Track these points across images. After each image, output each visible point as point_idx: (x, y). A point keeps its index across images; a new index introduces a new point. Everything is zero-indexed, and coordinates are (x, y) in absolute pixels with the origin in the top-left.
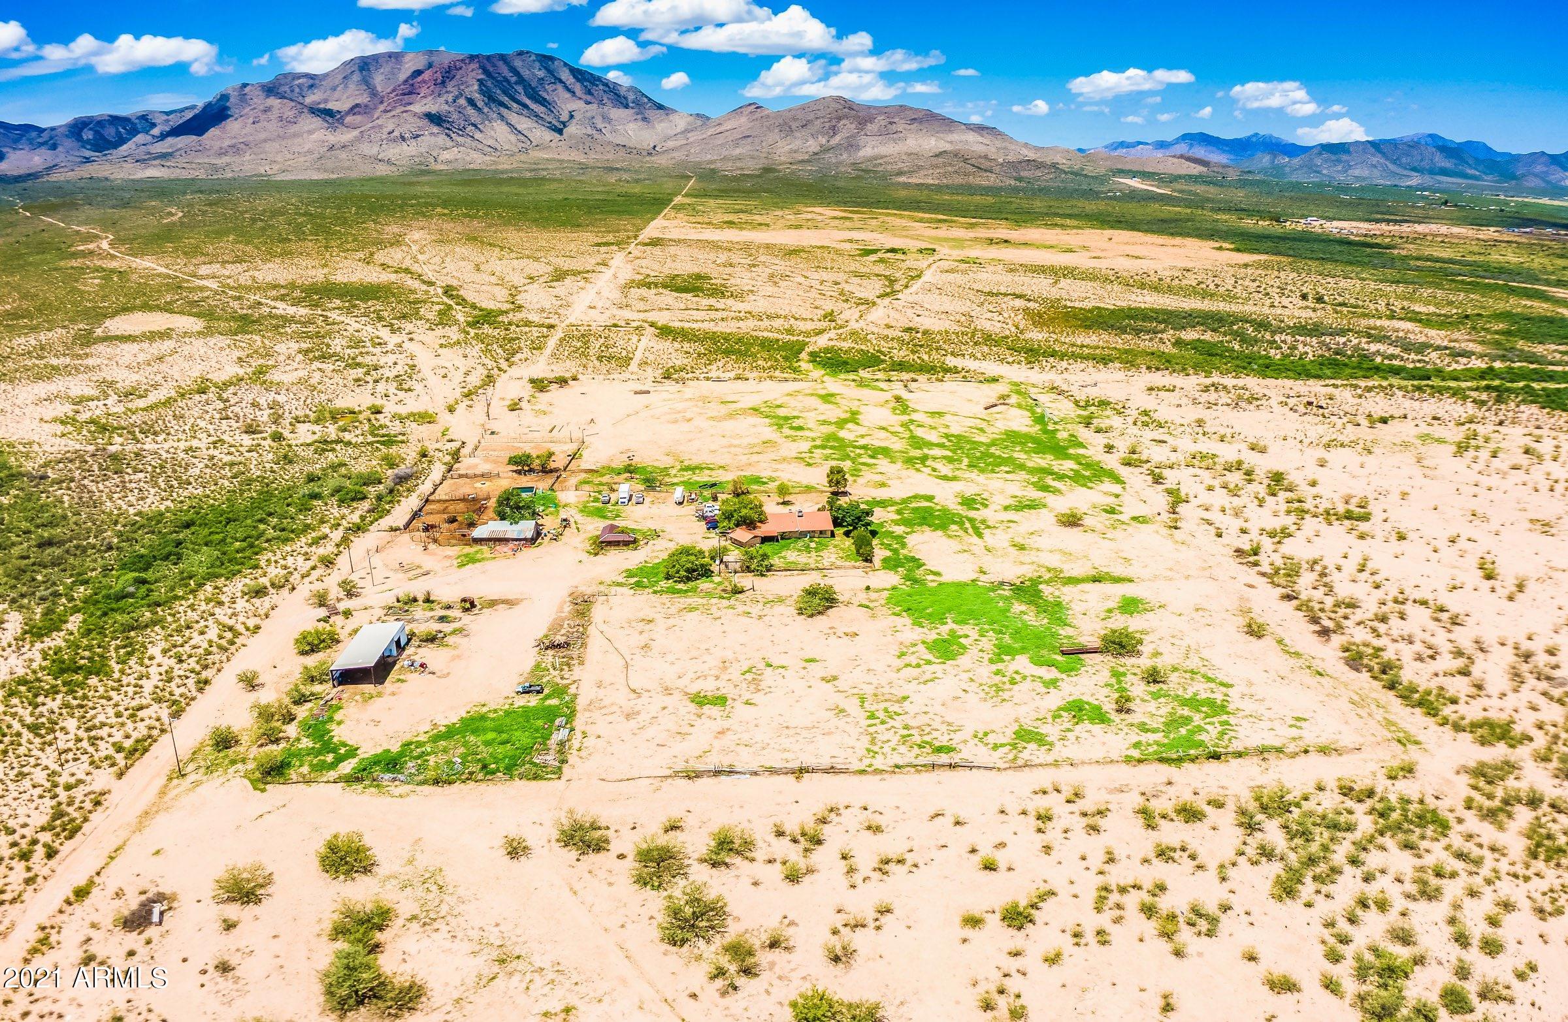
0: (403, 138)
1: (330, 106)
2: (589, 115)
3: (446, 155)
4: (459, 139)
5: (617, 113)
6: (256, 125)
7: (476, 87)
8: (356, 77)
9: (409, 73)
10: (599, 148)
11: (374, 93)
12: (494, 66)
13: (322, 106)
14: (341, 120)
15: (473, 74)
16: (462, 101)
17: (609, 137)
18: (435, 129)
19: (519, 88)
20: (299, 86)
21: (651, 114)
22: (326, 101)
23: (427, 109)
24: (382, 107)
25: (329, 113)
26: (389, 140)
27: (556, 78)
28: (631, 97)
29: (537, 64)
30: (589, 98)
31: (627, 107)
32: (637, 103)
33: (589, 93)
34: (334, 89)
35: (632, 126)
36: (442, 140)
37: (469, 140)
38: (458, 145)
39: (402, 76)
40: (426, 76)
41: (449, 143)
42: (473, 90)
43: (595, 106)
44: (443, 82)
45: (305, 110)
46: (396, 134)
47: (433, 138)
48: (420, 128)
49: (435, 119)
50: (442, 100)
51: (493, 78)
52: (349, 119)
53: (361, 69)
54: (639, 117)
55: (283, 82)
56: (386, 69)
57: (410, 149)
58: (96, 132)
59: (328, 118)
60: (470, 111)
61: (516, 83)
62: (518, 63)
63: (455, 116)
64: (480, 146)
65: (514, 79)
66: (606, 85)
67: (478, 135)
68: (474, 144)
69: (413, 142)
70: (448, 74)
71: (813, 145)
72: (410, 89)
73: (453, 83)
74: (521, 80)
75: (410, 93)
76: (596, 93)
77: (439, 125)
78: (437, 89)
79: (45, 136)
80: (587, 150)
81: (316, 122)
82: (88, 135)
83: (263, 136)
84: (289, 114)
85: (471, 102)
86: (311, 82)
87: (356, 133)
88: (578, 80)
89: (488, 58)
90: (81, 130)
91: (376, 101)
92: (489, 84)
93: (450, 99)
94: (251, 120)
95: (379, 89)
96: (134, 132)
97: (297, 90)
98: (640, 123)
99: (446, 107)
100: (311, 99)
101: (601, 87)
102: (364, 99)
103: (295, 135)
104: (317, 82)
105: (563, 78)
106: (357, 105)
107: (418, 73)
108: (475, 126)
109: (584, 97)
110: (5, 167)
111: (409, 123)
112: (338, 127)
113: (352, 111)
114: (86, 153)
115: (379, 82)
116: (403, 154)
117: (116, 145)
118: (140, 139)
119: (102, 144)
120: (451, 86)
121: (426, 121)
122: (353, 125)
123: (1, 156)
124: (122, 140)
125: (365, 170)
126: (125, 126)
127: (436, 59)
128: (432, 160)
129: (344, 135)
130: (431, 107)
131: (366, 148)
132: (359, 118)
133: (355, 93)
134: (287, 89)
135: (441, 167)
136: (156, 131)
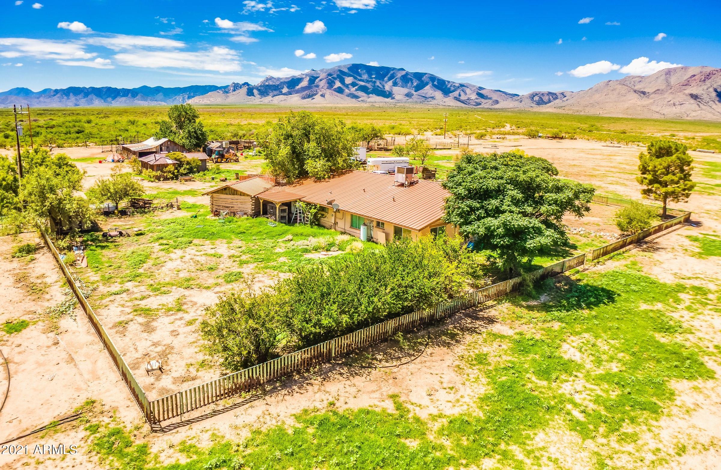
0: (674, 105)
1: (645, 90)
3: (694, 114)
4: (703, 107)
6: (607, 97)
8: (663, 77)
9: (689, 76)
11: (668, 85)
13: (642, 90)
14: (648, 97)
18: (692, 101)
20: (634, 82)
22: (644, 88)
23: (692, 92)
24: (670, 91)
25: (644, 93)
26: (666, 105)
34: (650, 83)
36: (694, 107)
37: (708, 108)
38: (702, 110)
39: (686, 78)
40: (696, 77)
41: (697, 108)
44: (704, 80)
45: (632, 91)
46: (672, 102)
47: (690, 105)
48: (684, 100)
49: (694, 97)
50: (701, 88)
52: (652, 96)
53: (667, 74)
55: (627, 80)
56: (680, 74)
57: (676, 110)
58: (540, 98)
59: (642, 95)
60: (714, 94)
63: (705, 96)
64: (713, 111)
67: (714, 106)
68: (711, 110)
69: (679, 107)
70: (708, 76)
72: (687, 84)
73: (710, 80)
77: (695, 99)
78: (701, 83)
79: (519, 98)
81: (636, 95)
82: (536, 98)
83: (608, 100)
84: (623, 92)
85: (716, 90)
86: (640, 80)
87: (652, 101)
91: (669, 88)
93: (705, 89)
94: (605, 94)
95: (672, 83)
96: (556, 98)
97: (633, 83)
99: (702, 92)
100: (638, 87)
102: (663, 87)
103: (622, 101)
104: (643, 80)
106: (658, 90)
107: (694, 76)
108: (713, 101)
110: (497, 106)
111: (680, 97)
112: (645, 99)
113: (655, 92)
114: (533, 105)
115: (673, 80)
116: (671, 112)
117: (546, 103)
118: (557, 101)
119: (541, 102)
120: (708, 82)
121: (689, 97)
122: (652, 98)
123: (497, 102)
124: (550, 101)
125: (648, 116)
126: (553, 96)
127: (704, 70)
128: (685, 115)
129: (645, 101)
130: (695, 91)
131: (654, 108)
132: (656, 95)
133: (661, 84)
134: (628, 82)
135: (688, 118)
136: (565, 99)
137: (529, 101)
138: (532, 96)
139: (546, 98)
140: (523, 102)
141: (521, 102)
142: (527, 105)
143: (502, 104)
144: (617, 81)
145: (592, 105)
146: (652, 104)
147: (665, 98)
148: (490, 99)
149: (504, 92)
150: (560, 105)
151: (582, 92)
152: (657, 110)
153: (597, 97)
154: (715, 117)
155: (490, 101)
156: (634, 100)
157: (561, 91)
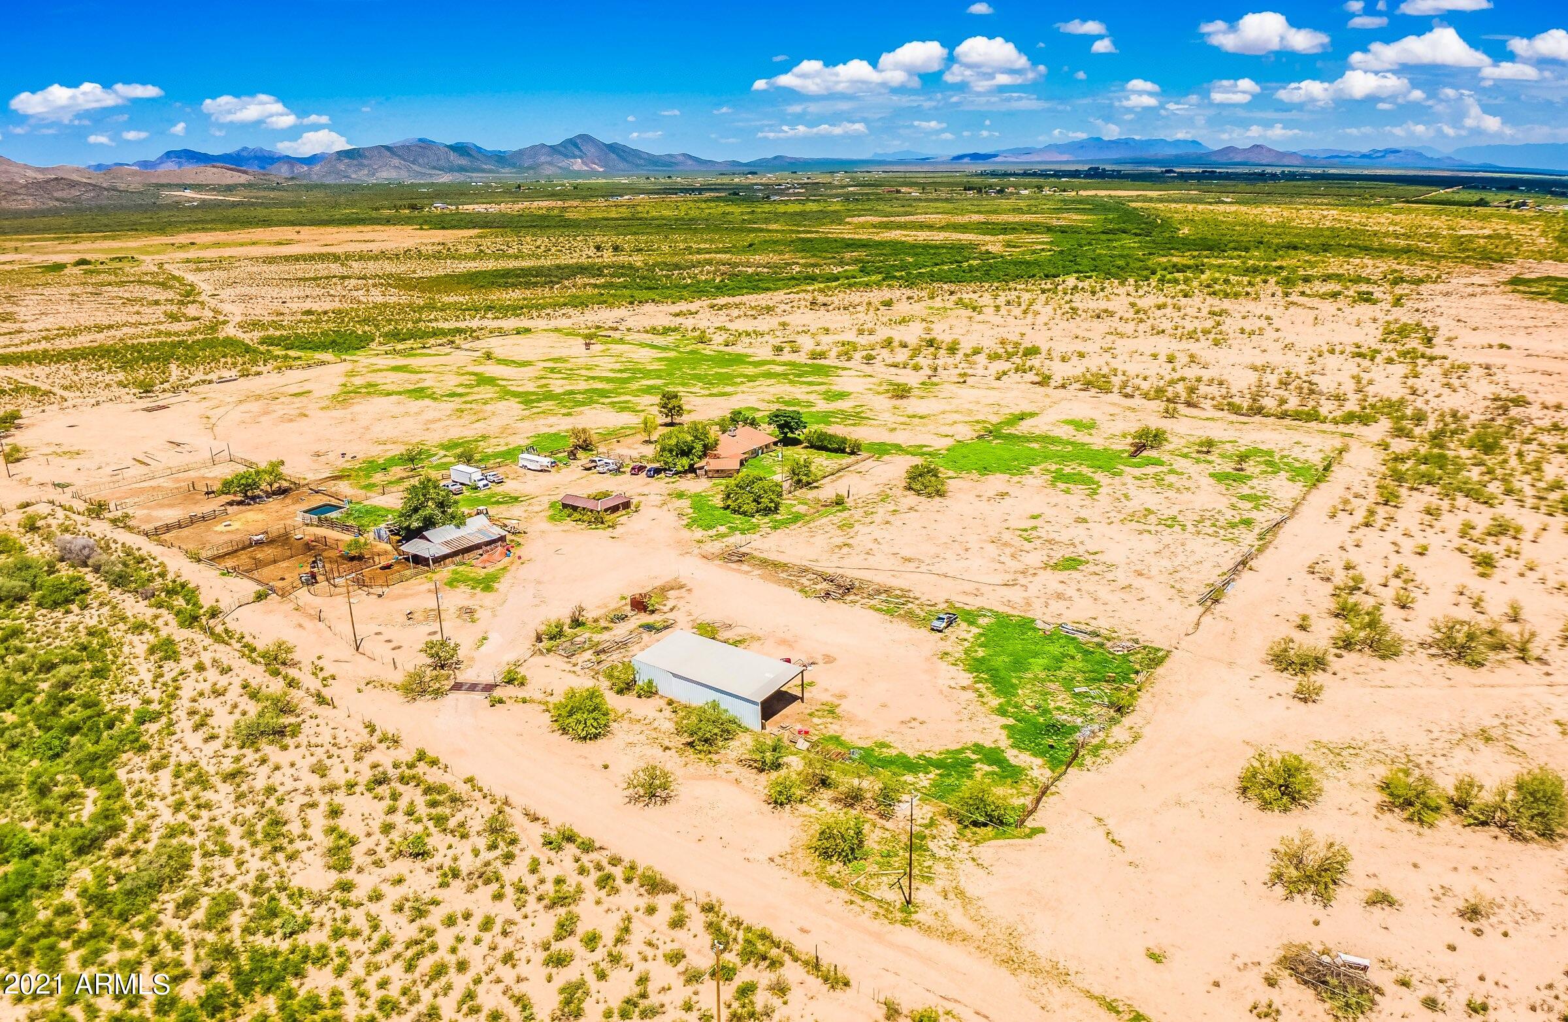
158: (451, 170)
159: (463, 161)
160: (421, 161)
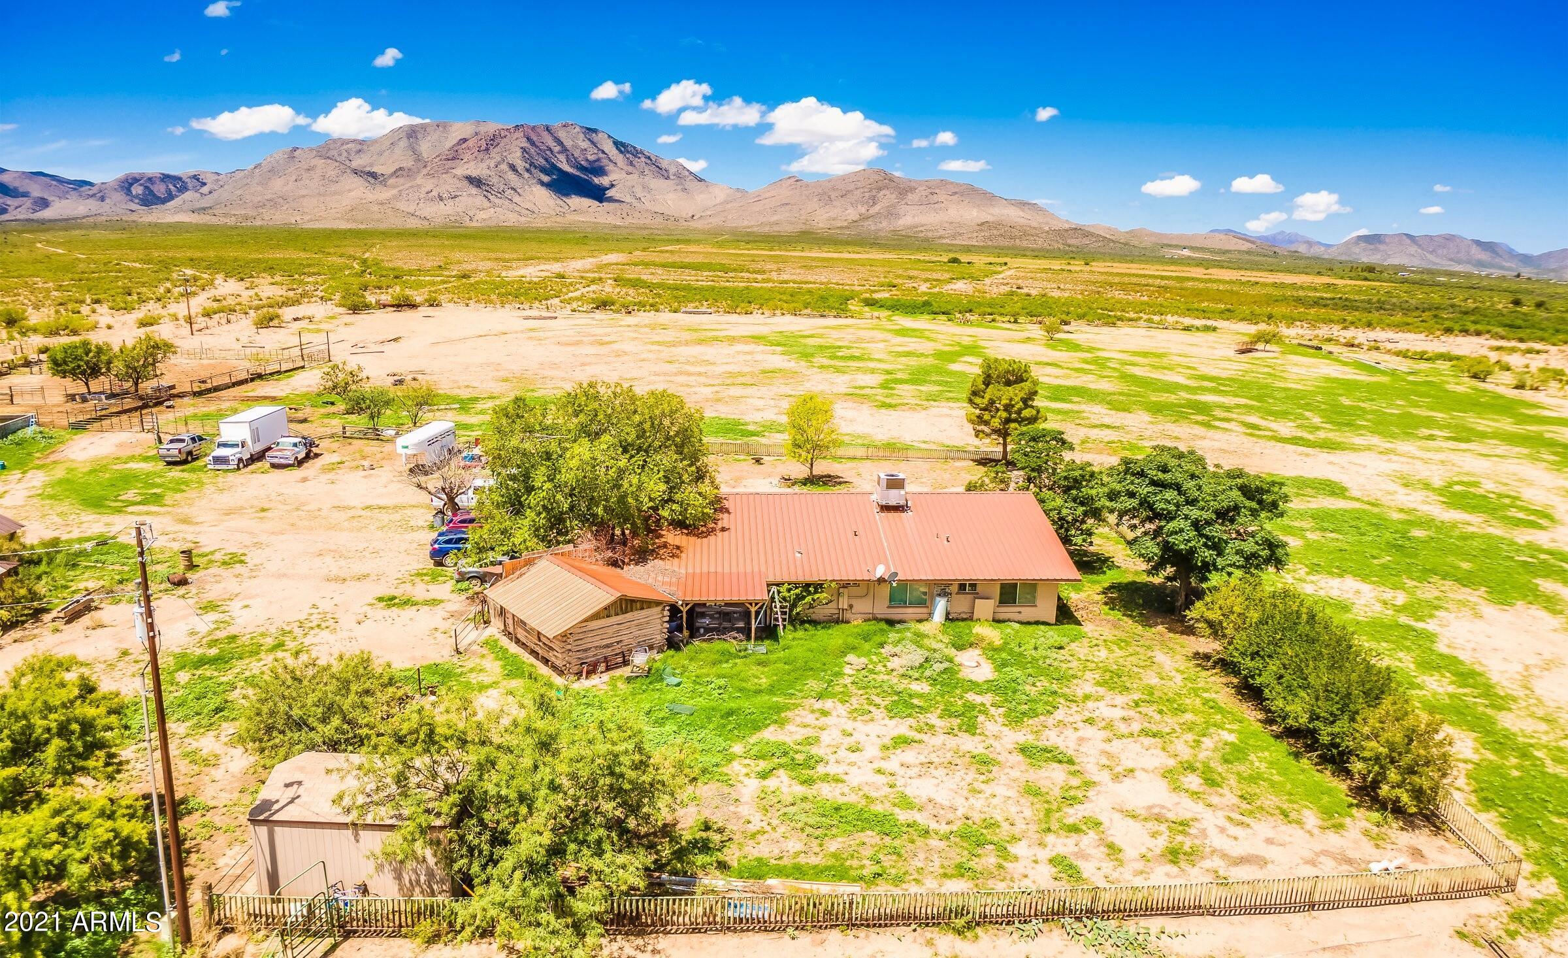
0: (441, 198)
1: (374, 170)
2: (629, 184)
3: (482, 215)
4: (497, 201)
5: (657, 183)
6: (299, 183)
7: (519, 154)
8: (404, 143)
9: (455, 141)
10: (637, 214)
11: (418, 158)
12: (539, 135)
13: (368, 169)
14: (384, 183)
15: (518, 142)
16: (504, 167)
17: (648, 205)
18: (474, 191)
19: (562, 157)
20: (348, 152)
21: (691, 185)
22: (371, 165)
23: (468, 173)
24: (425, 171)
25: (373, 175)
26: (425, 199)
27: (599, 149)
28: (672, 170)
29: (582, 136)
30: (630, 169)
31: (667, 178)
32: (678, 176)
33: (631, 164)
34: (380, 154)
35: (671, 196)
36: (480, 200)
37: (507, 202)
38: (494, 206)
39: (449, 144)
40: (470, 143)
41: (486, 204)
42: (516, 158)
43: (635, 176)
44: (487, 149)
45: (348, 171)
46: (434, 193)
47: (471, 199)
48: (458, 189)
49: (475, 182)
50: (484, 165)
51: (537, 147)
52: (391, 181)
53: (409, 136)
54: (679, 187)
55: (332, 146)
56: (434, 136)
57: (447, 208)
58: (146, 188)
59: (370, 179)
60: (511, 176)
61: (559, 153)
62: (562, 135)
63: (494, 180)
64: (518, 208)
65: (557, 149)
66: (649, 158)
67: (516, 199)
68: (511, 206)
69: (451, 202)
70: (493, 141)
71: (852, 214)
72: (454, 156)
73: (497, 149)
74: (564, 150)
75: (454, 159)
76: (637, 165)
77: (479, 186)
78: (481, 155)
79: (94, 190)
80: (624, 215)
81: (358, 181)
82: (137, 190)
83: (304, 192)
84: (332, 173)
85: (513, 168)
86: (359, 147)
87: (395, 191)
88: (621, 152)
89: (533, 128)
90: (131, 185)
91: (421, 165)
92: (532, 150)
93: (492, 165)
94: (294, 178)
95: (425, 155)
96: (184, 189)
97: (345, 154)
98: (681, 194)
99: (488, 172)
100: (357, 163)
101: (643, 159)
102: (408, 163)
103: (335, 193)
104: (365, 147)
105: (606, 150)
106: (401, 169)
107: (465, 140)
108: (513, 189)
109: (625, 167)
110: (46, 214)
111: (448, 184)
112: (379, 187)
113: (395, 173)
114: (134, 206)
115: (425, 148)
116: (439, 212)
117: (164, 201)
118: (188, 195)
119: (150, 199)
120: (494, 152)
121: (466, 183)
122: (394, 187)
123: (44, 203)
124: (170, 197)
125: (395, 222)
126: (176, 185)
127: (483, 129)
128: (467, 218)
129: (383, 194)
130: (475, 170)
131: (402, 205)
132: (401, 180)
133: (401, 157)
134: (335, 153)
135: (474, 224)
136: (205, 190)
137: (119, 196)
138: (127, 184)
139: (160, 189)
140: (108, 201)
141: (102, 199)
142: (117, 207)
143: (60, 208)
144: (311, 150)
145: (274, 203)
146: (397, 198)
147: (419, 186)
148: (25, 195)
149: (53, 177)
150: (198, 205)
151: (240, 175)
152: (411, 210)
153: (278, 185)
154: (523, 219)
155: (28, 202)
156: (356, 191)
157: (192, 171)
158: (1469, 262)
159: (1484, 256)
160: (1440, 252)
